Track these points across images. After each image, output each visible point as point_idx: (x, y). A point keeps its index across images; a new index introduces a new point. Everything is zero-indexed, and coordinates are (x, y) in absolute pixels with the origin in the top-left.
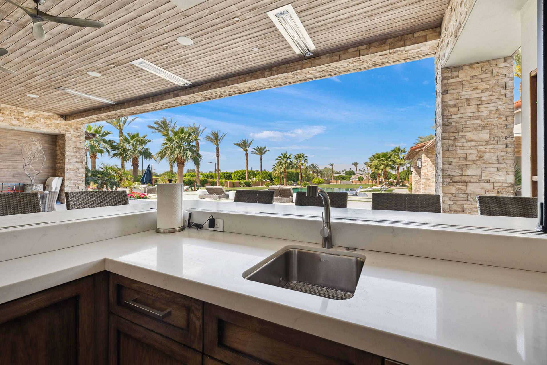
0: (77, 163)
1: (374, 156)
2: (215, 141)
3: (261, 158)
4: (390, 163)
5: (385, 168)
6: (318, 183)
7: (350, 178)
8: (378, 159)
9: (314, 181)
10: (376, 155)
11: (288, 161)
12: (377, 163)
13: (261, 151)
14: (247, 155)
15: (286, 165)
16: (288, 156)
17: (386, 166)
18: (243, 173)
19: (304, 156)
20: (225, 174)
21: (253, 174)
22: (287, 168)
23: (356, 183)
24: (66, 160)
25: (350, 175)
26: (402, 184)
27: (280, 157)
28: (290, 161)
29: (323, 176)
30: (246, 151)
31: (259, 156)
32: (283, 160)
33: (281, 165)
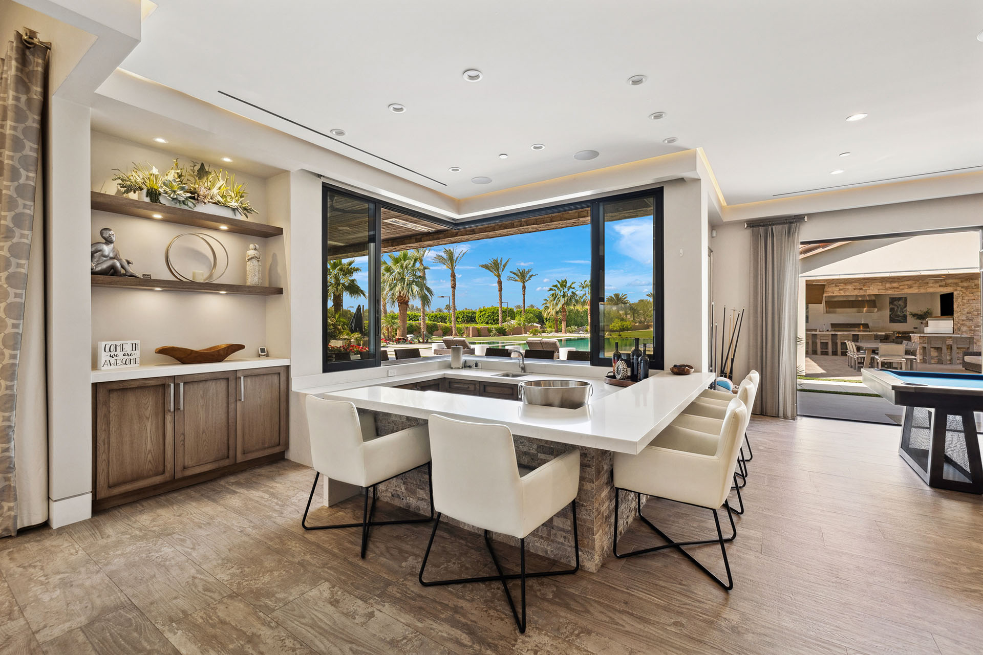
2: (449, 262)
3: (524, 287)
6: (620, 329)
9: (614, 326)
11: (569, 294)
13: (523, 276)
14: (500, 283)
15: (566, 299)
16: (568, 285)
18: (493, 312)
20: (464, 313)
21: (510, 314)
22: (567, 304)
27: (556, 286)
28: (573, 292)
30: (499, 276)
31: (521, 284)
32: (559, 291)
33: (556, 299)
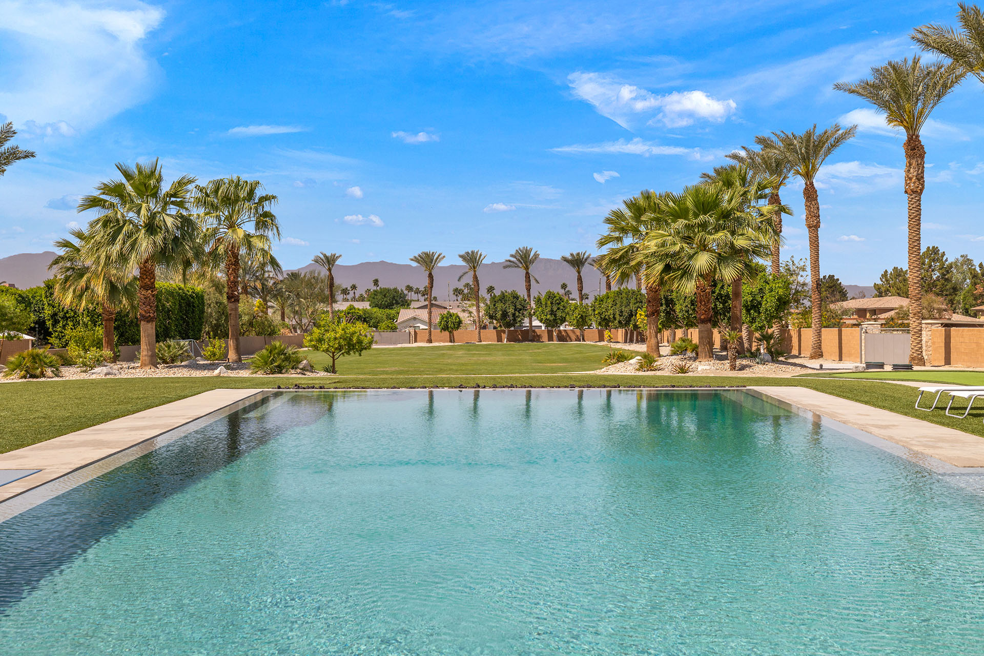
7: (392, 318)
11: (169, 220)
15: (159, 239)
16: (166, 187)
19: (259, 193)
22: (164, 255)
23: (430, 341)
25: (390, 306)
27: (117, 190)
28: (182, 218)
29: (287, 311)
32: (130, 210)
33: (121, 237)
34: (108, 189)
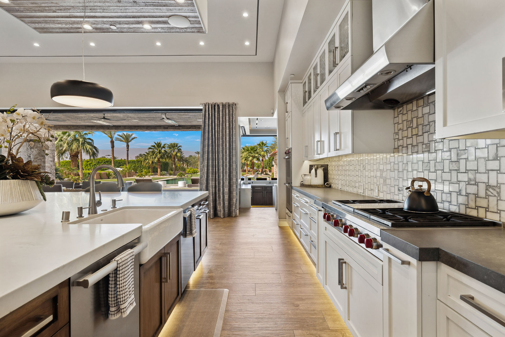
0: (51, 162)
1: (244, 149)
3: (128, 146)
4: (257, 155)
5: (253, 159)
6: (193, 173)
8: (248, 152)
9: (189, 171)
10: (245, 148)
11: (163, 151)
12: (247, 155)
13: (126, 138)
14: (112, 142)
15: (161, 154)
16: (162, 146)
17: (254, 157)
19: (178, 146)
22: (161, 157)
24: (46, 160)
26: (266, 173)
27: (154, 146)
28: (165, 151)
30: (111, 137)
31: (125, 144)
32: (156, 149)
33: (155, 154)
34: (152, 146)
